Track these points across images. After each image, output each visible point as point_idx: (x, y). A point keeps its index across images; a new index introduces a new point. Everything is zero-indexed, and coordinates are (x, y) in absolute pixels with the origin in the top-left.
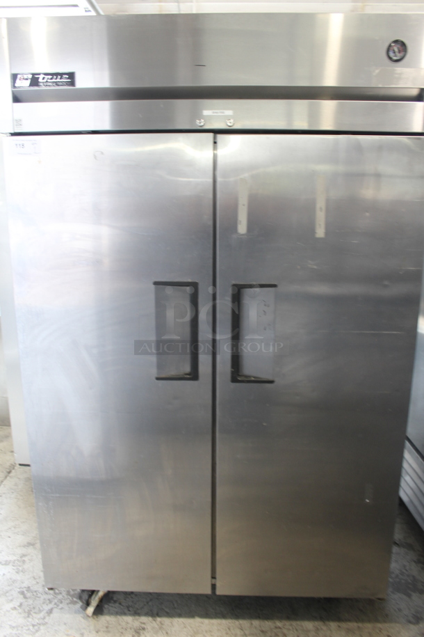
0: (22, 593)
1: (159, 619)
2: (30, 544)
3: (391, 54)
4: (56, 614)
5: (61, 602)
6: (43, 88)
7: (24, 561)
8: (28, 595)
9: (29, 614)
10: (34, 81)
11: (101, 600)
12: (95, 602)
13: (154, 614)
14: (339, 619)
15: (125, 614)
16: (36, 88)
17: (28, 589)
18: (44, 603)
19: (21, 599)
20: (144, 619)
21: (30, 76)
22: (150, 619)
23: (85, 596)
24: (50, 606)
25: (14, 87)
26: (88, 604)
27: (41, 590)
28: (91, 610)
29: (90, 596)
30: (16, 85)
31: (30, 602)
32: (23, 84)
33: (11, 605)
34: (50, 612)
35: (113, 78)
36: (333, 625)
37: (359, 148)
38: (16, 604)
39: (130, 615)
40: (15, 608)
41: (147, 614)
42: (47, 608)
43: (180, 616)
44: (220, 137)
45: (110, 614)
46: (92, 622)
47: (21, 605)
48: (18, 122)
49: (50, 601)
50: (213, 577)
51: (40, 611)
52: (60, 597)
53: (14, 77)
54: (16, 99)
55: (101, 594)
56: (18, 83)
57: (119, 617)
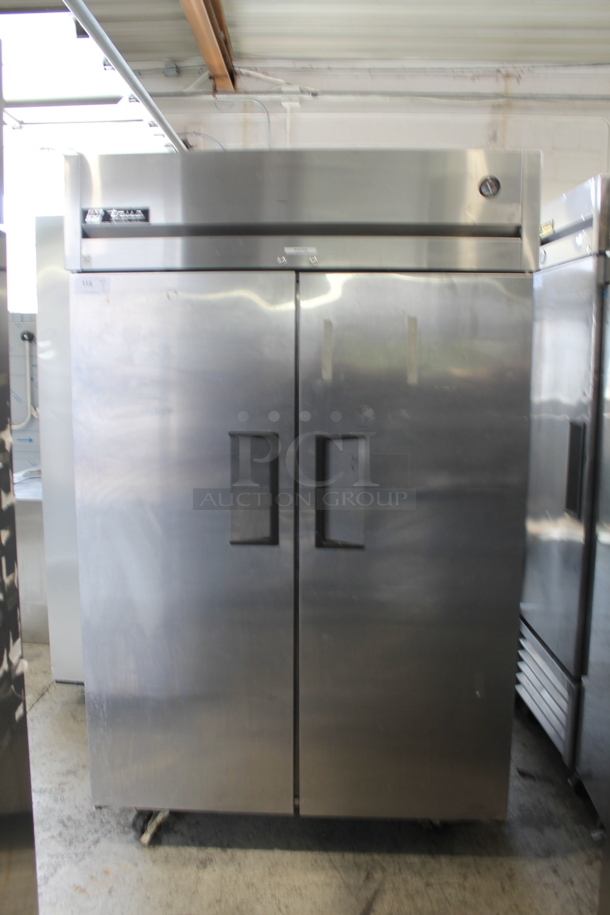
0: (62, 822)
1: (229, 851)
2: (69, 772)
3: (484, 190)
4: (104, 844)
5: (110, 832)
6: (115, 223)
7: (63, 791)
8: (69, 824)
9: (71, 843)
10: (106, 217)
11: (160, 827)
12: (151, 828)
13: (224, 845)
14: (451, 852)
15: (188, 845)
16: (107, 224)
17: (69, 818)
18: (88, 832)
19: (60, 828)
20: (211, 851)
21: (102, 212)
22: (219, 850)
23: (140, 823)
24: (96, 836)
25: (84, 221)
26: (143, 831)
27: (85, 819)
28: (146, 838)
29: (146, 822)
30: (86, 220)
31: (72, 831)
32: (94, 220)
33: (49, 834)
34: (97, 841)
35: (186, 213)
36: (444, 860)
37: (452, 287)
38: (55, 833)
39: (195, 845)
40: (53, 837)
41: (215, 845)
42: (92, 837)
43: (256, 847)
44: (302, 276)
45: (169, 844)
46: (148, 853)
47: (60, 834)
48: (87, 259)
49: (96, 831)
50: (296, 796)
51: (84, 841)
52: (108, 827)
53: (85, 213)
54: (85, 235)
55: (159, 818)
56: (89, 219)
57: (180, 847)
